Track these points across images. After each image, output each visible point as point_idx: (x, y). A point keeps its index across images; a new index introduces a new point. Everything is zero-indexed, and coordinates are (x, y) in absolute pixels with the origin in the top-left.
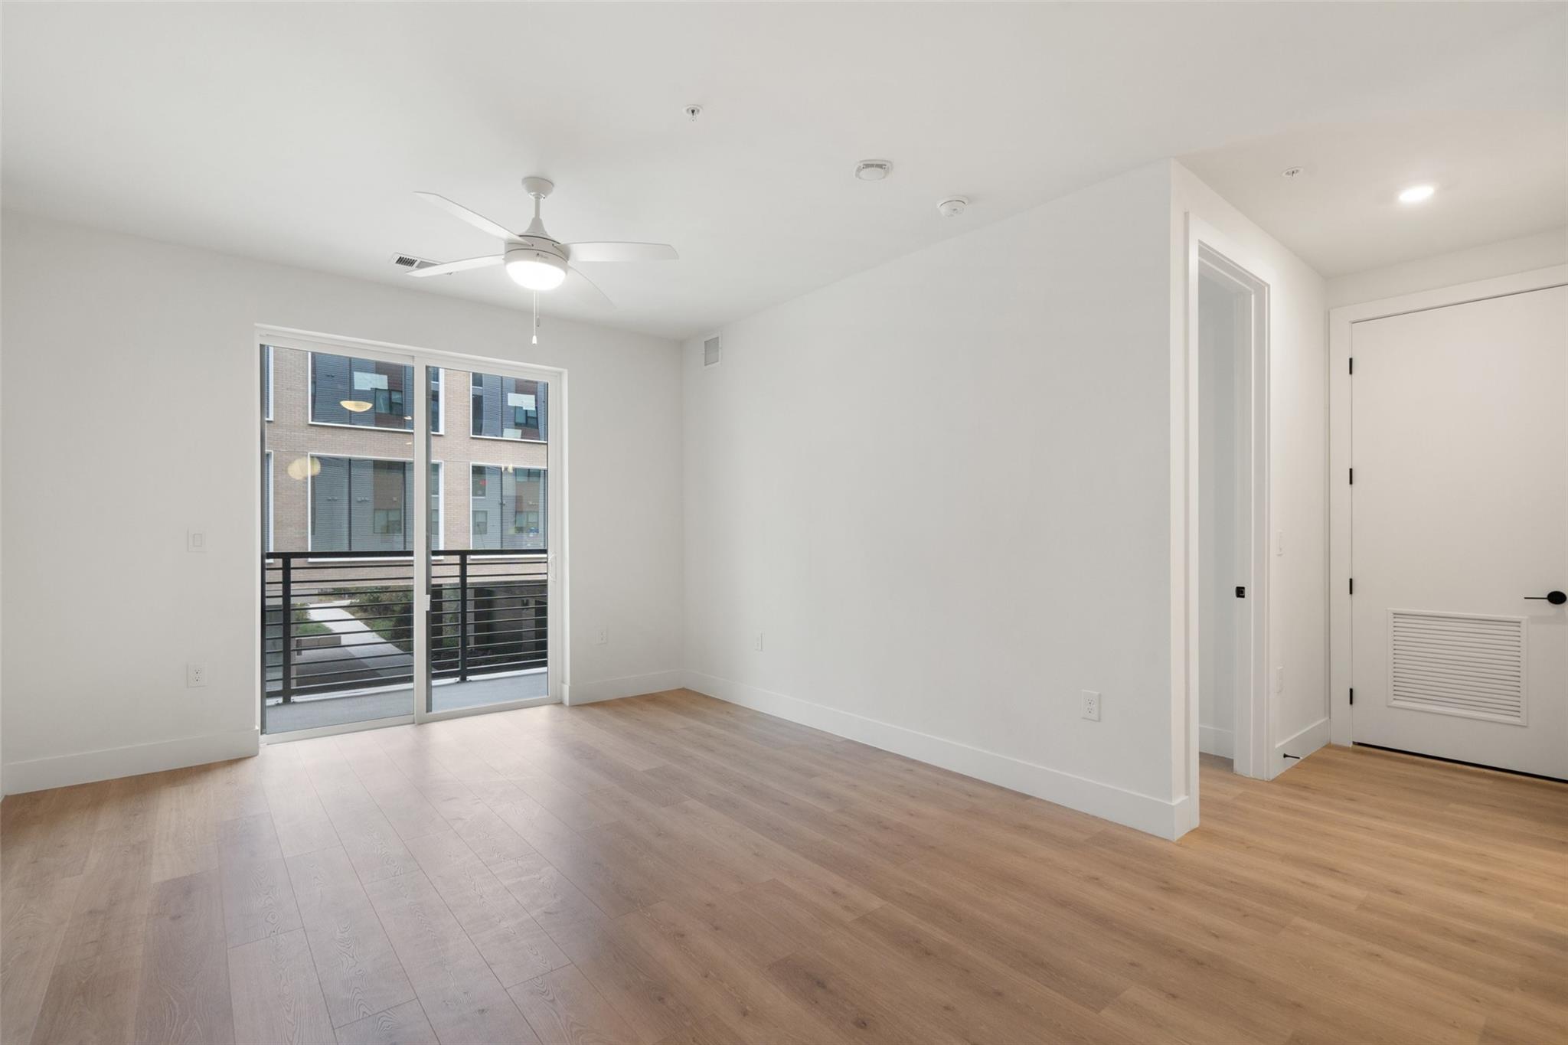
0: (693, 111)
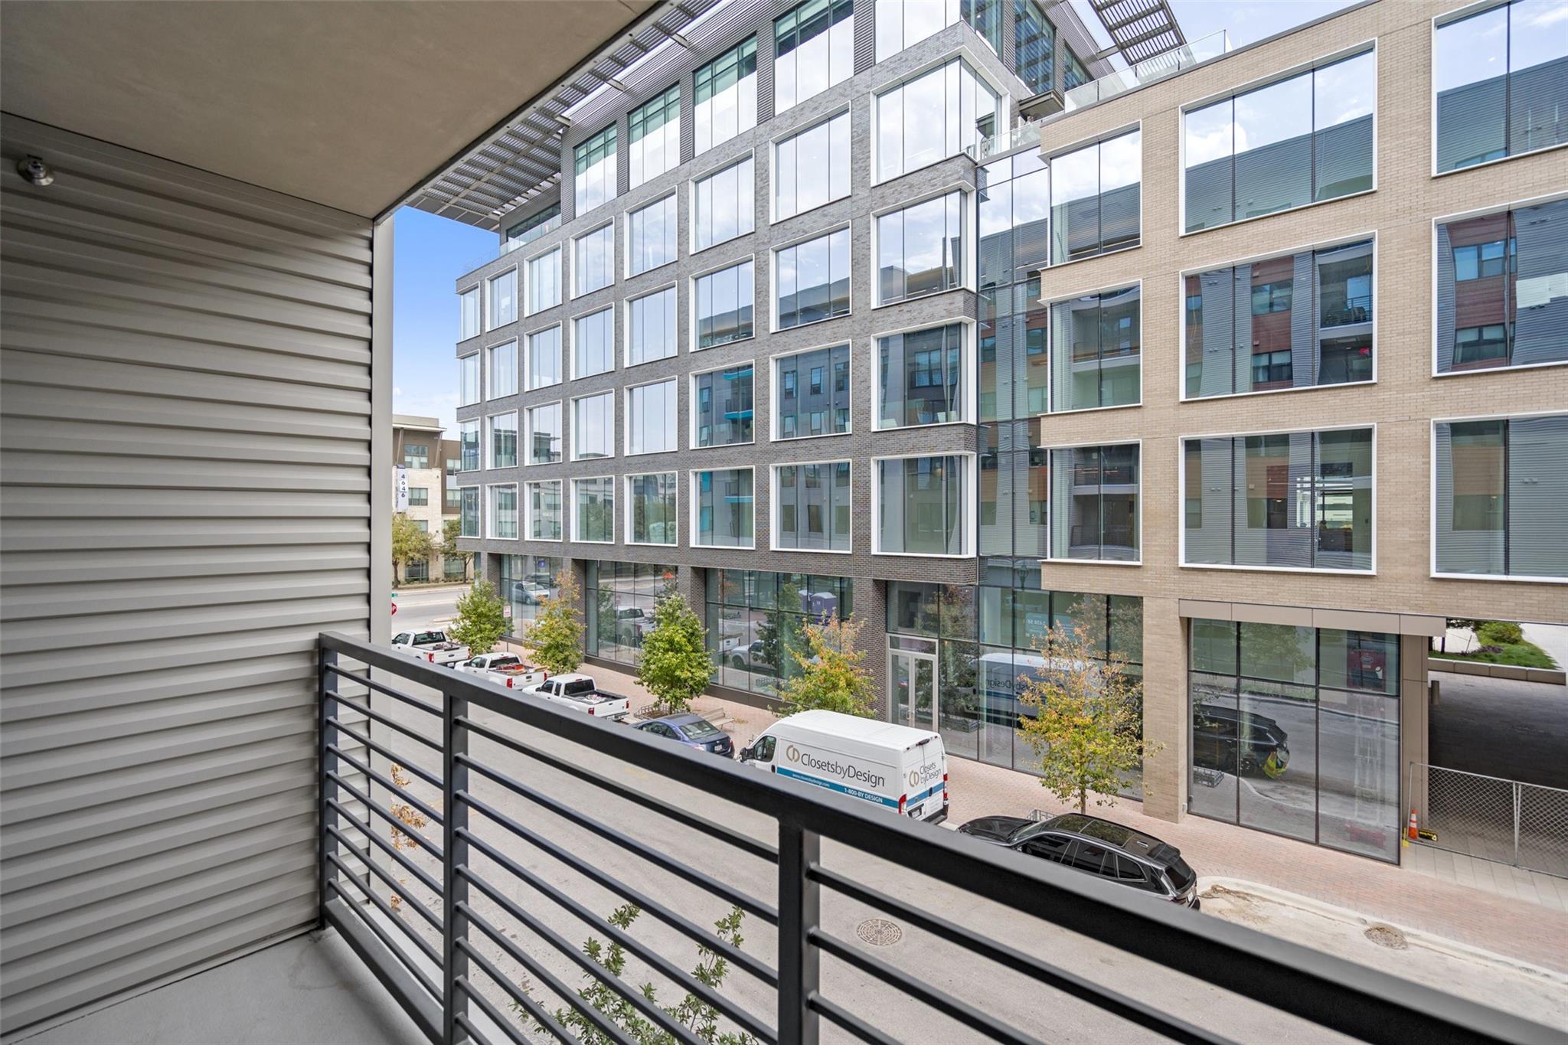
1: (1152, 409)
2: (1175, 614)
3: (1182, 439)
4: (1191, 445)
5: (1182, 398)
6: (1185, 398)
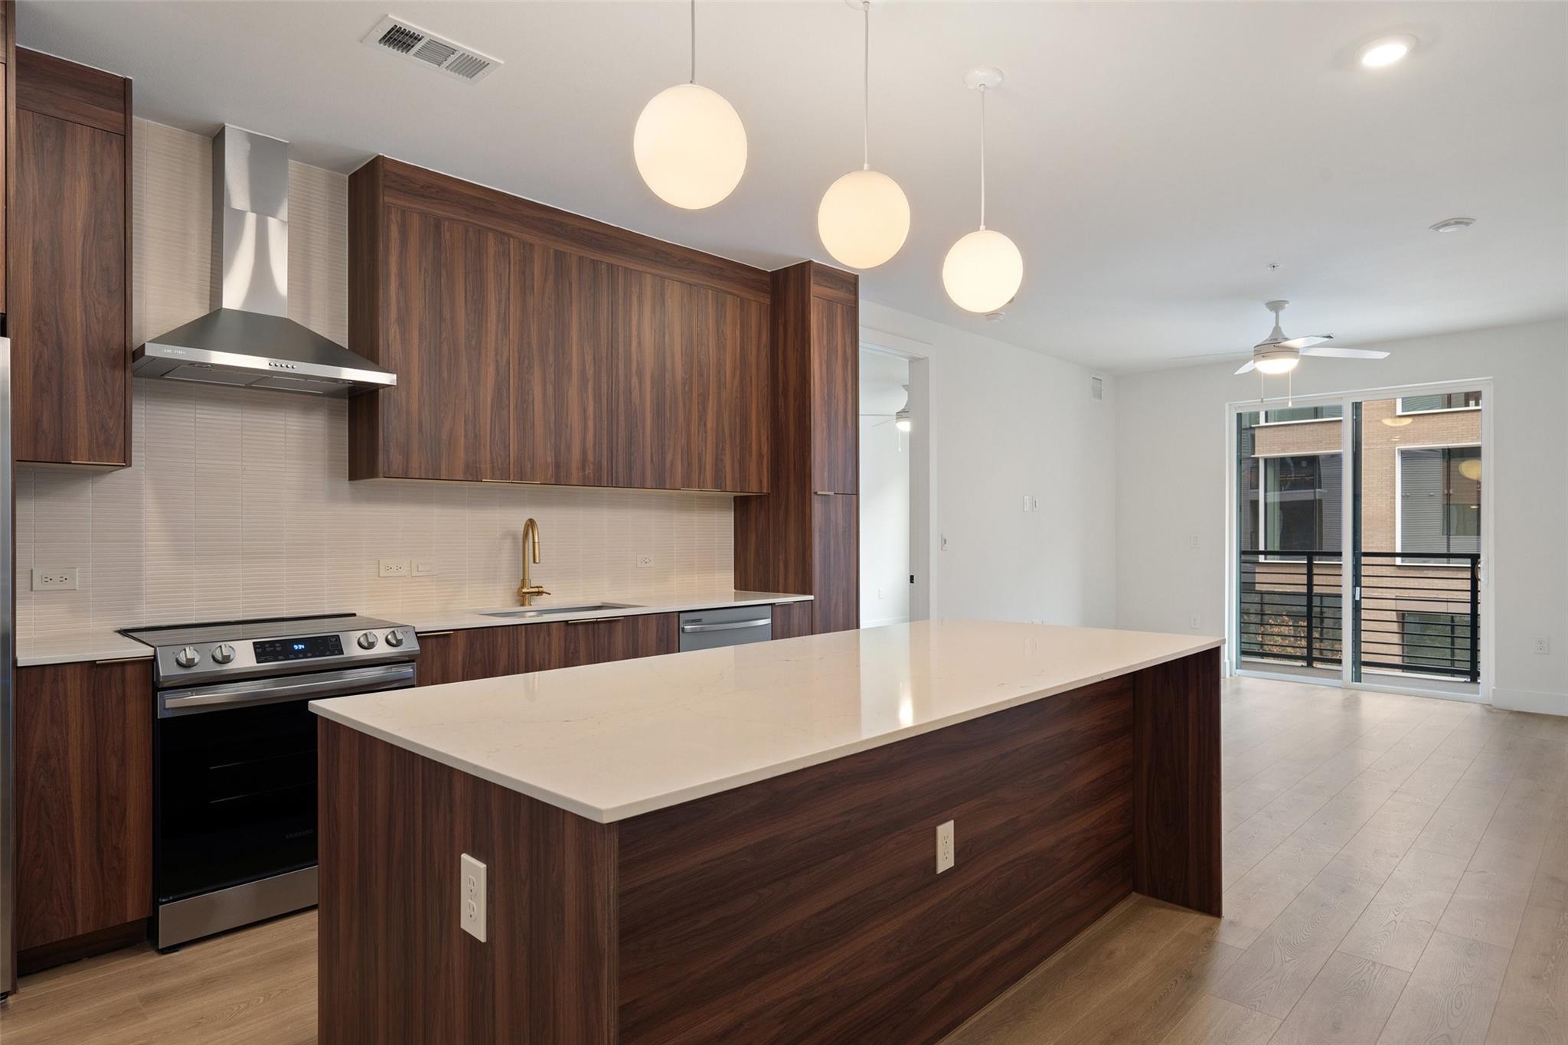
3: (1398, 449)
4: (1407, 455)
5: (1399, 412)
6: (1403, 411)
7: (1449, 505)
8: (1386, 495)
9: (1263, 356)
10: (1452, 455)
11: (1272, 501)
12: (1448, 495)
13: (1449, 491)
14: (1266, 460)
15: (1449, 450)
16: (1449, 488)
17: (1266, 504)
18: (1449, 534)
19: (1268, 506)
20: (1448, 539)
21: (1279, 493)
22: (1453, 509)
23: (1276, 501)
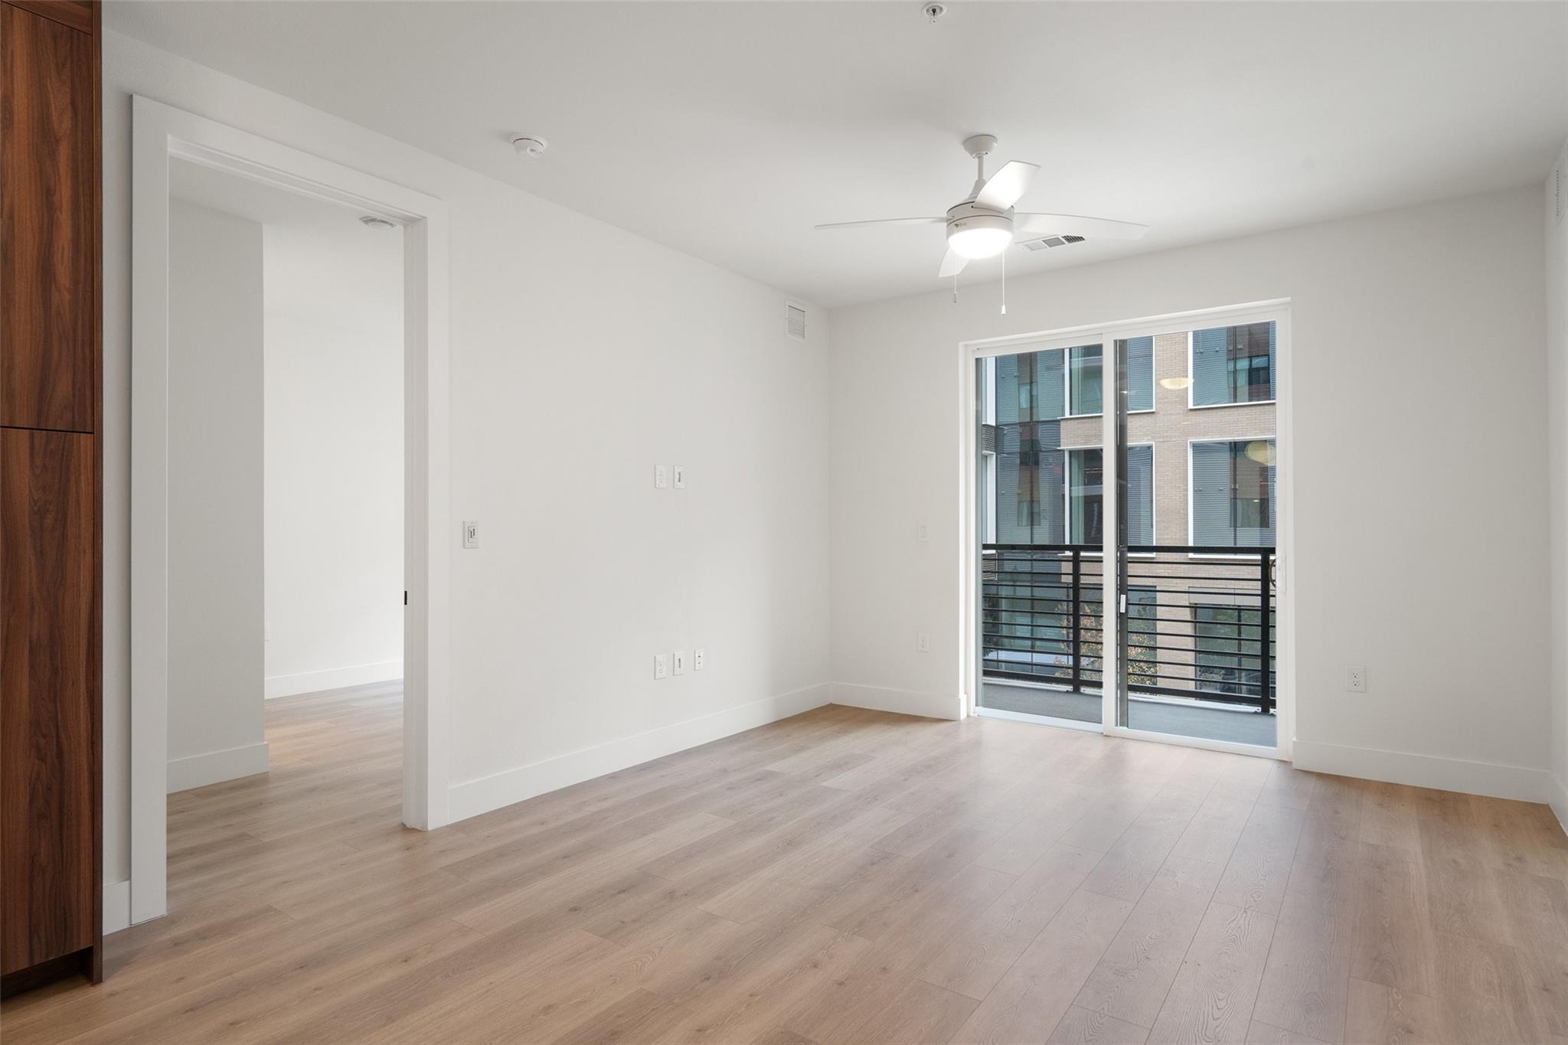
0: (934, 11)
1: (1164, 415)
2: (1186, 600)
3: (1190, 442)
4: (1198, 448)
5: (1191, 406)
6: (1194, 405)
7: (1235, 498)
8: (1179, 487)
9: (957, 225)
10: (1237, 448)
11: (1077, 495)
12: (1235, 490)
13: (1235, 486)
14: (1071, 452)
15: (1235, 443)
16: (1235, 482)
17: (1071, 498)
18: (1235, 527)
19: (1073, 499)
20: (1235, 531)
21: (1083, 487)
22: (1239, 502)
23: (1080, 495)
